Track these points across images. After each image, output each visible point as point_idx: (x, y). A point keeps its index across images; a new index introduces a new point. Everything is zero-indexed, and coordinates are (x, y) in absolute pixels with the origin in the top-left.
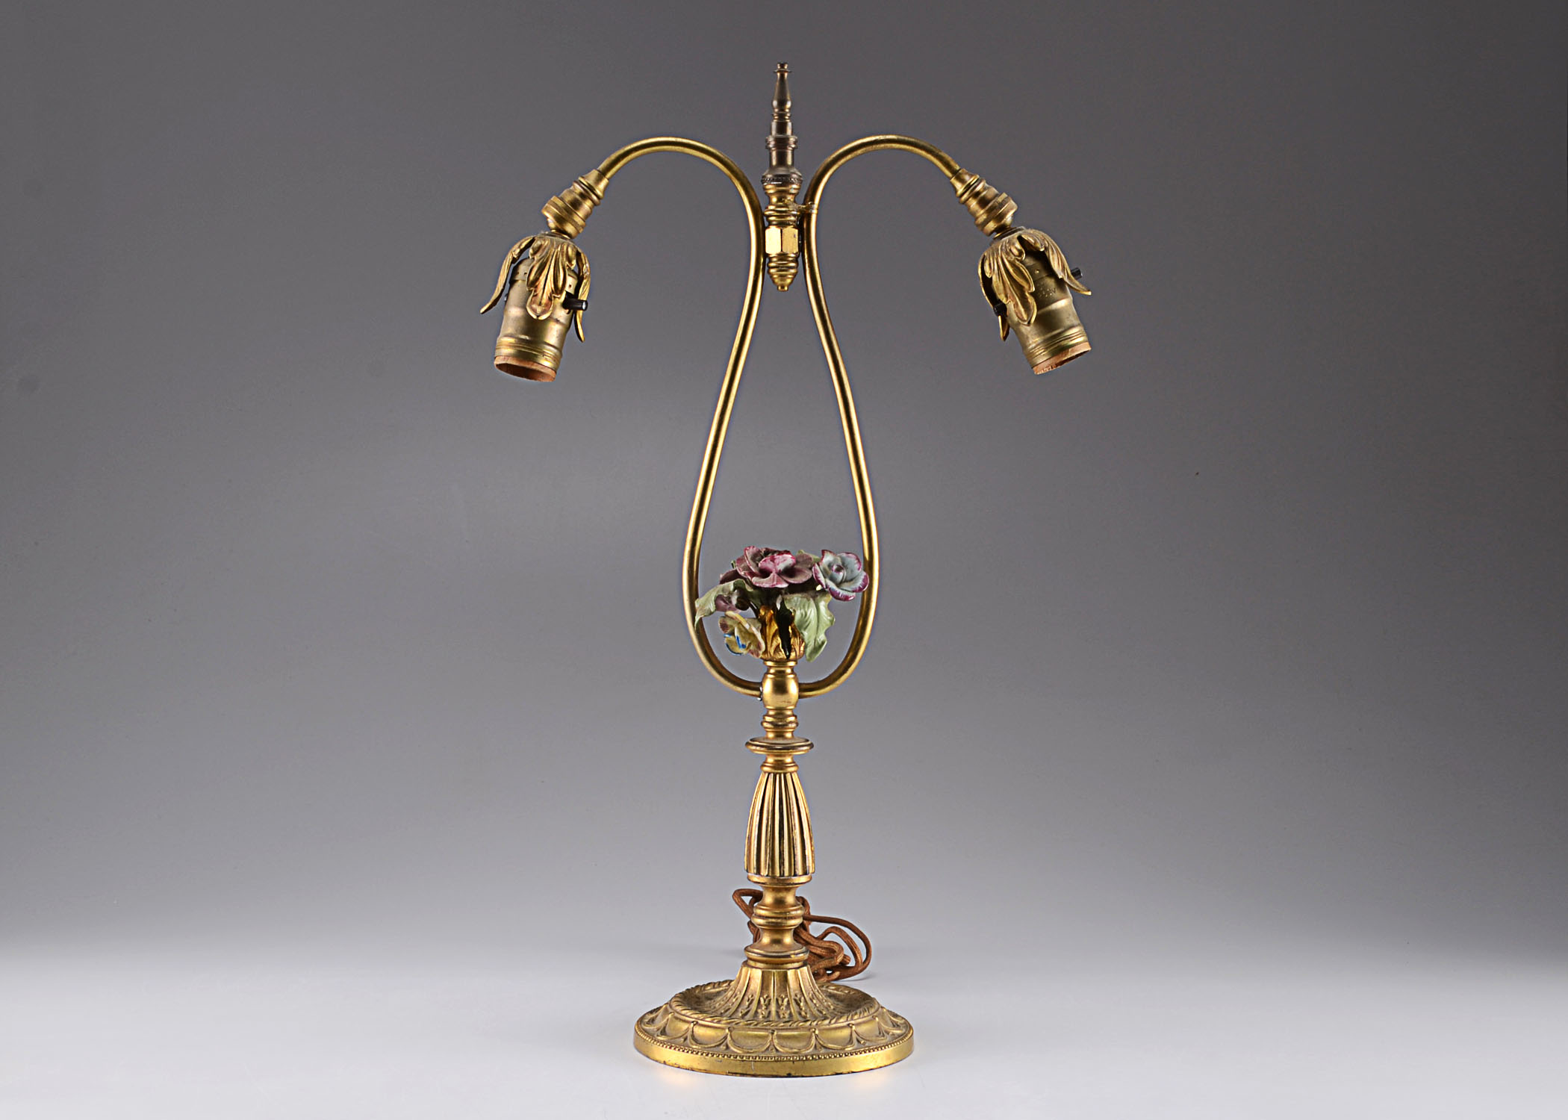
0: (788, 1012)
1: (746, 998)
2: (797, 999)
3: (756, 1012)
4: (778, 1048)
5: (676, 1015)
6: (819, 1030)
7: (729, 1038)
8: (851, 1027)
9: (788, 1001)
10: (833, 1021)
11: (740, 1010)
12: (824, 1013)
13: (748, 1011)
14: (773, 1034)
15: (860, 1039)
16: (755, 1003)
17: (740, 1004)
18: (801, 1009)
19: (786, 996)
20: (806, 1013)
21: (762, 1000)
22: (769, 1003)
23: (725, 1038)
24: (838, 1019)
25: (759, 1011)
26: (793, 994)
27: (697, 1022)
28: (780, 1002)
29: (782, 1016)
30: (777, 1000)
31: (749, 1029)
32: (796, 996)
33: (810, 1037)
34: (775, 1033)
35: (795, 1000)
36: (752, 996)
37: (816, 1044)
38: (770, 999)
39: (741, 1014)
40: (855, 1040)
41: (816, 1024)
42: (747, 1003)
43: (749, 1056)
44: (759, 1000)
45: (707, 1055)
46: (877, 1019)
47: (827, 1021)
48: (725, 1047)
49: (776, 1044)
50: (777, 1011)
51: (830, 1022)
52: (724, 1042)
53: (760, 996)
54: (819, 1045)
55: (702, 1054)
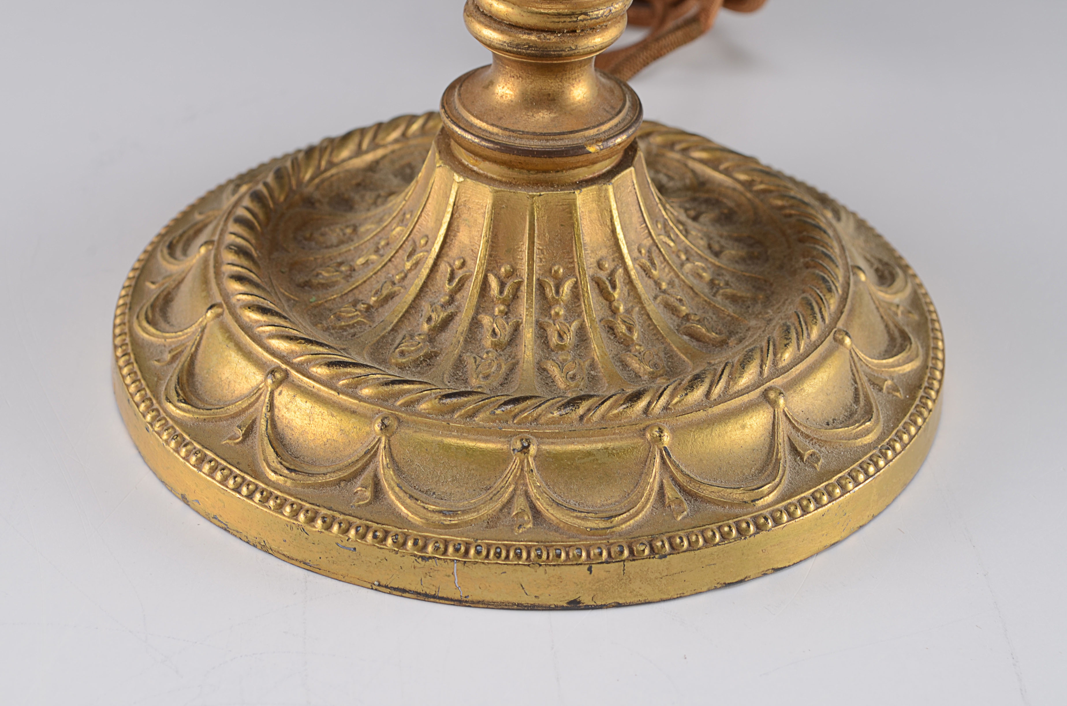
0: (575, 324)
1: (444, 268)
2: (603, 275)
3: (475, 324)
4: (541, 505)
6: (673, 431)
7: (382, 458)
8: (773, 404)
9: (575, 286)
10: (717, 390)
11: (425, 306)
12: (684, 309)
13: (449, 319)
14: (525, 449)
15: (799, 441)
16: (472, 288)
17: (425, 284)
18: (614, 312)
19: (570, 272)
20: (630, 329)
21: (494, 283)
22: (515, 296)
23: (372, 454)
24: (732, 379)
25: (486, 320)
26: (589, 262)
27: (287, 374)
28: (550, 292)
29: (554, 340)
30: (541, 286)
31: (448, 430)
32: (600, 265)
33: (646, 462)
34: (533, 449)
35: (598, 283)
36: (463, 264)
37: (661, 487)
38: (520, 284)
39: (426, 327)
40: (784, 452)
41: (666, 408)
42: (447, 287)
43: (446, 543)
44: (485, 284)
45: (311, 520)
46: (847, 341)
47: (699, 393)
48: (368, 494)
49: (533, 491)
50: (541, 329)
51: (708, 394)
52: (368, 473)
53: (487, 271)
54: (670, 493)
55: (295, 514)
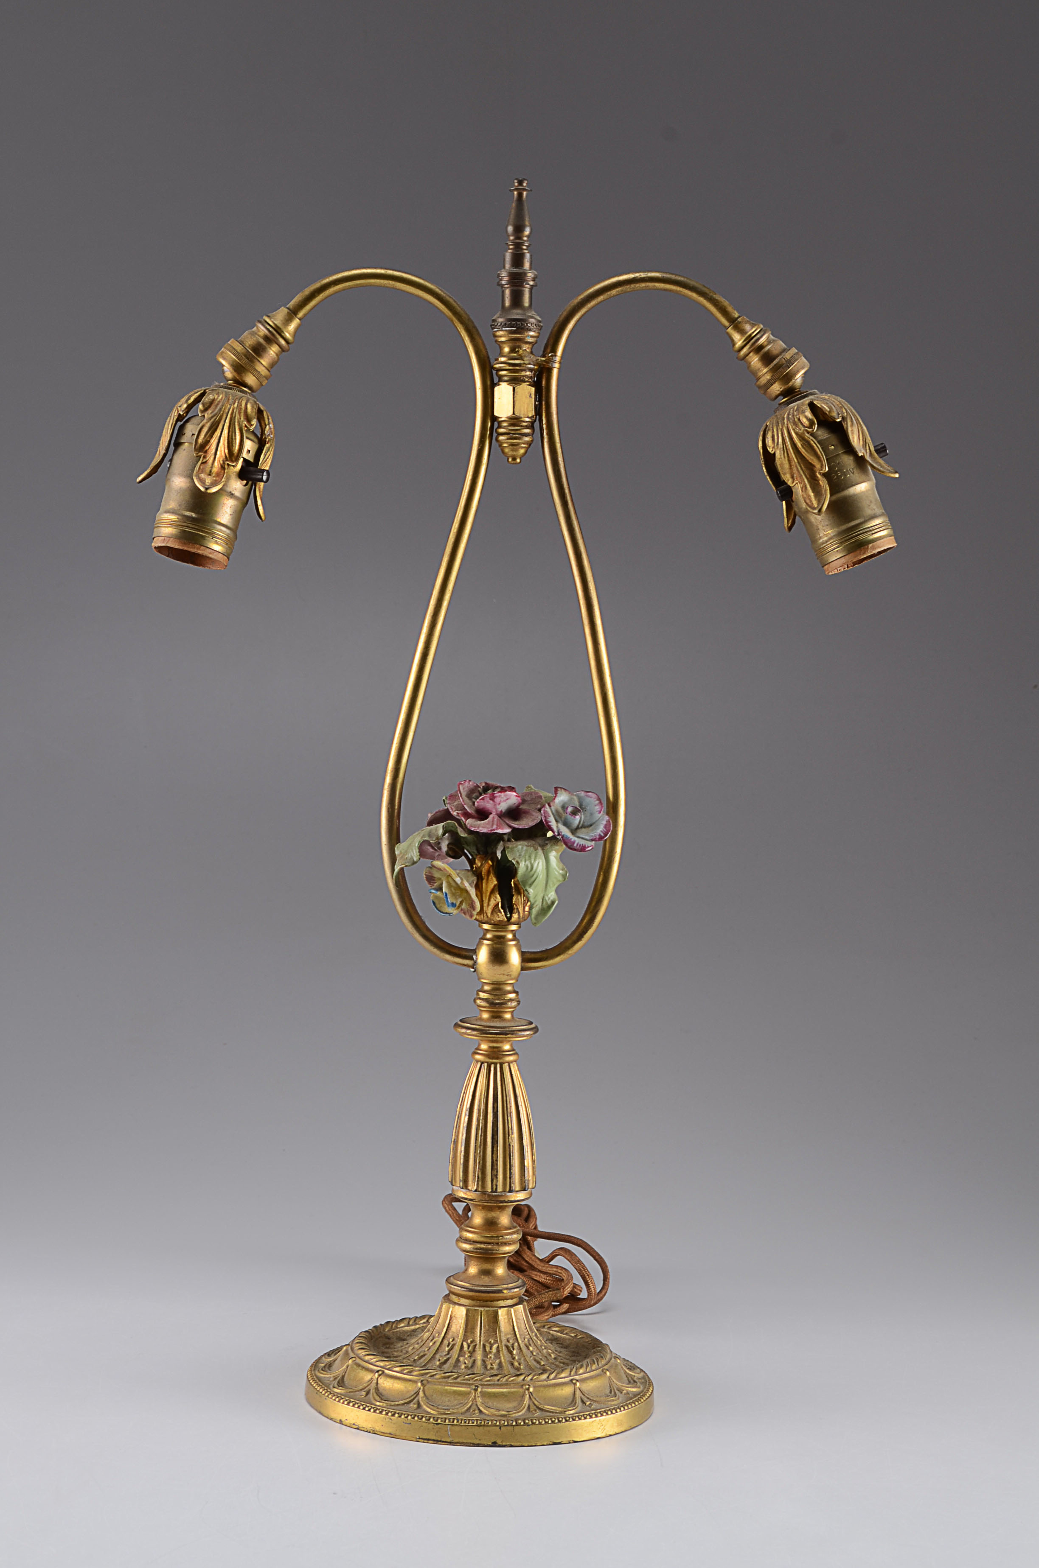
0: (498, 1361)
1: (446, 1342)
2: (509, 1345)
3: (458, 1361)
4: (481, 1408)
5: (358, 1361)
6: (534, 1387)
7: (421, 1394)
8: (575, 1384)
9: (498, 1347)
10: (552, 1376)
11: (438, 1356)
12: (543, 1363)
13: (448, 1359)
14: (476, 1390)
15: (585, 1399)
16: (457, 1348)
17: (438, 1349)
18: (514, 1358)
19: (496, 1342)
20: (520, 1364)
21: (465, 1345)
22: (474, 1350)
23: (417, 1393)
24: (558, 1373)
25: (461, 1359)
26: (504, 1339)
27: (383, 1372)
28: (488, 1349)
29: (489, 1367)
30: (484, 1346)
31: (447, 1384)
32: (508, 1341)
33: (523, 1395)
34: (479, 1390)
35: (507, 1347)
36: (453, 1340)
37: (529, 1406)
38: (476, 1345)
39: (438, 1363)
40: (578, 1401)
41: (531, 1379)
42: (447, 1349)
43: (446, 1419)
44: (462, 1346)
45: (393, 1415)
46: (608, 1373)
47: (545, 1376)
48: (416, 1406)
49: (479, 1404)
50: (484, 1361)
51: (548, 1377)
52: (415, 1400)
53: (463, 1341)
54: (533, 1407)
55: (387, 1414)
